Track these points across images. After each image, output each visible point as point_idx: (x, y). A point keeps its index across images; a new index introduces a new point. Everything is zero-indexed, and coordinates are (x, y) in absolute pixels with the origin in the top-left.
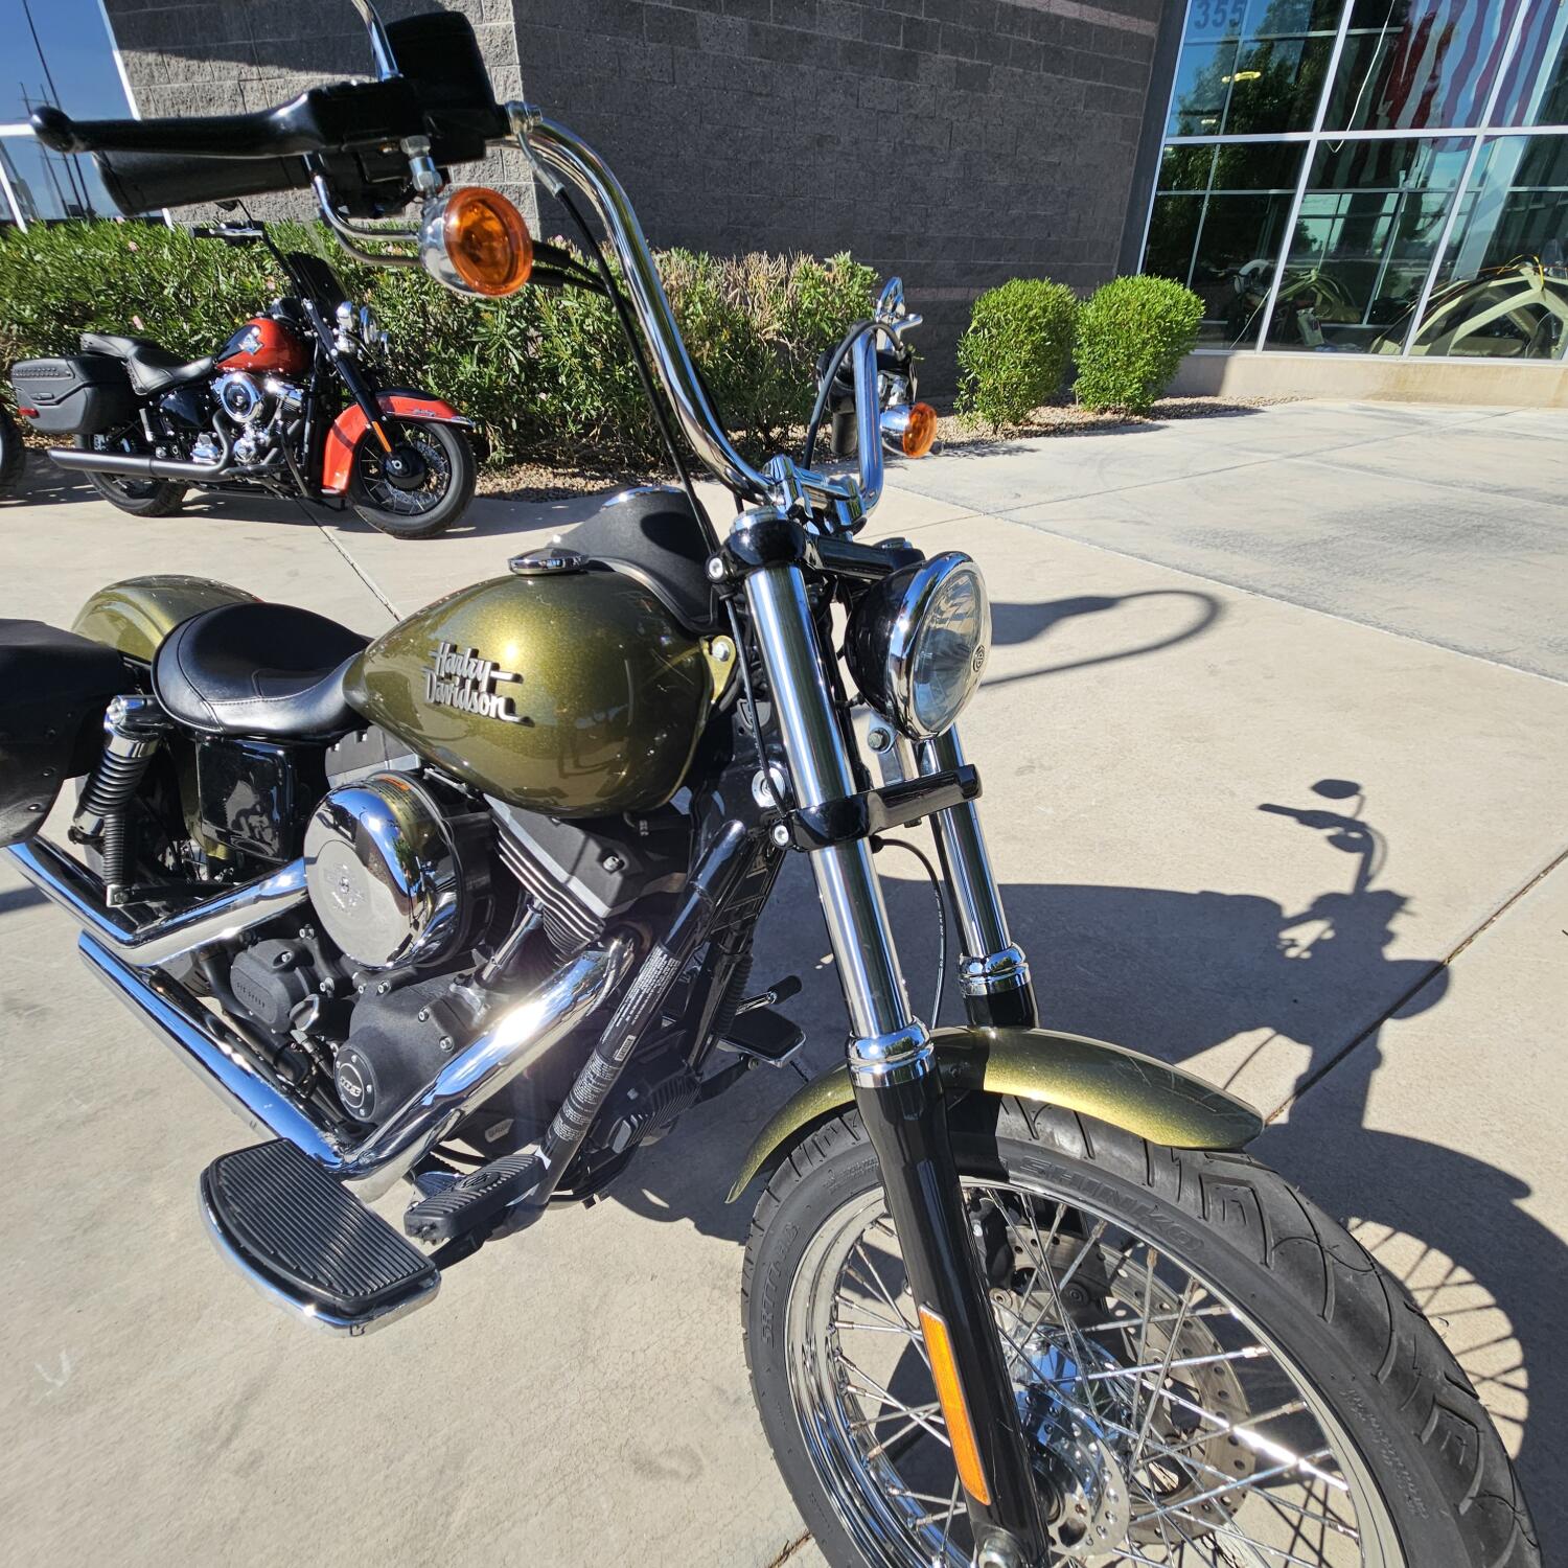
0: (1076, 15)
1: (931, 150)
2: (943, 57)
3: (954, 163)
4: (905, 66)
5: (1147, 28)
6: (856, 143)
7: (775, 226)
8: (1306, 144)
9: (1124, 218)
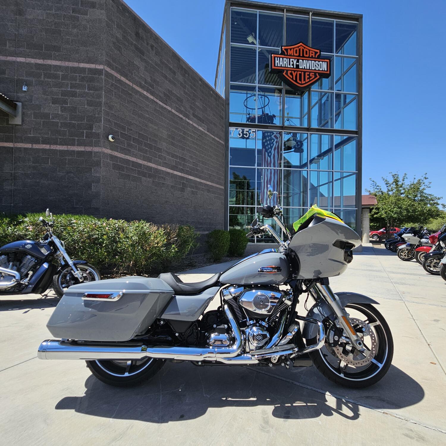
0: (211, 184)
1: (188, 205)
2: (189, 189)
3: (192, 207)
4: (182, 190)
5: (223, 187)
6: (173, 202)
7: (157, 218)
8: (255, 207)
9: (223, 218)
